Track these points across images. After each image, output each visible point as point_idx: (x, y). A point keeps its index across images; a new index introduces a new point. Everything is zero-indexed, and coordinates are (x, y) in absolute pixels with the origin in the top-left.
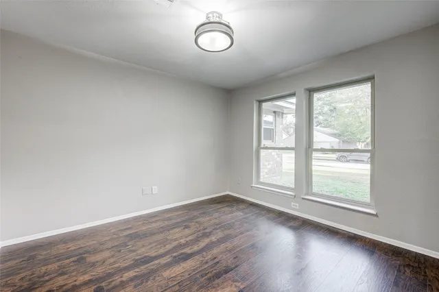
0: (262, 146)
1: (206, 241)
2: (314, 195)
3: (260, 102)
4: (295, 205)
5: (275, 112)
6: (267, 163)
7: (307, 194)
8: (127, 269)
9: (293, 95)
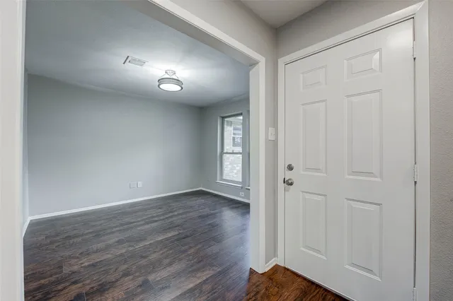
0: (225, 151)
1: (171, 214)
3: (223, 118)
4: (242, 194)
8: (115, 227)
9: (241, 114)
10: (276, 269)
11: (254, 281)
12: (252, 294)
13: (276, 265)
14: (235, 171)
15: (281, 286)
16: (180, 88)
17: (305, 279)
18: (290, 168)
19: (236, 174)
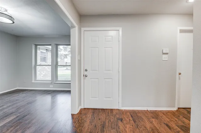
2: (58, 81)
3: (36, 45)
4: (51, 86)
5: (47, 50)
6: (42, 72)
7: (56, 81)
9: (50, 45)
10: (81, 110)
11: (75, 118)
12: (77, 122)
13: (81, 109)
14: (42, 75)
15: (85, 114)
16: (12, 22)
17: (92, 109)
18: (86, 70)
19: (42, 77)
